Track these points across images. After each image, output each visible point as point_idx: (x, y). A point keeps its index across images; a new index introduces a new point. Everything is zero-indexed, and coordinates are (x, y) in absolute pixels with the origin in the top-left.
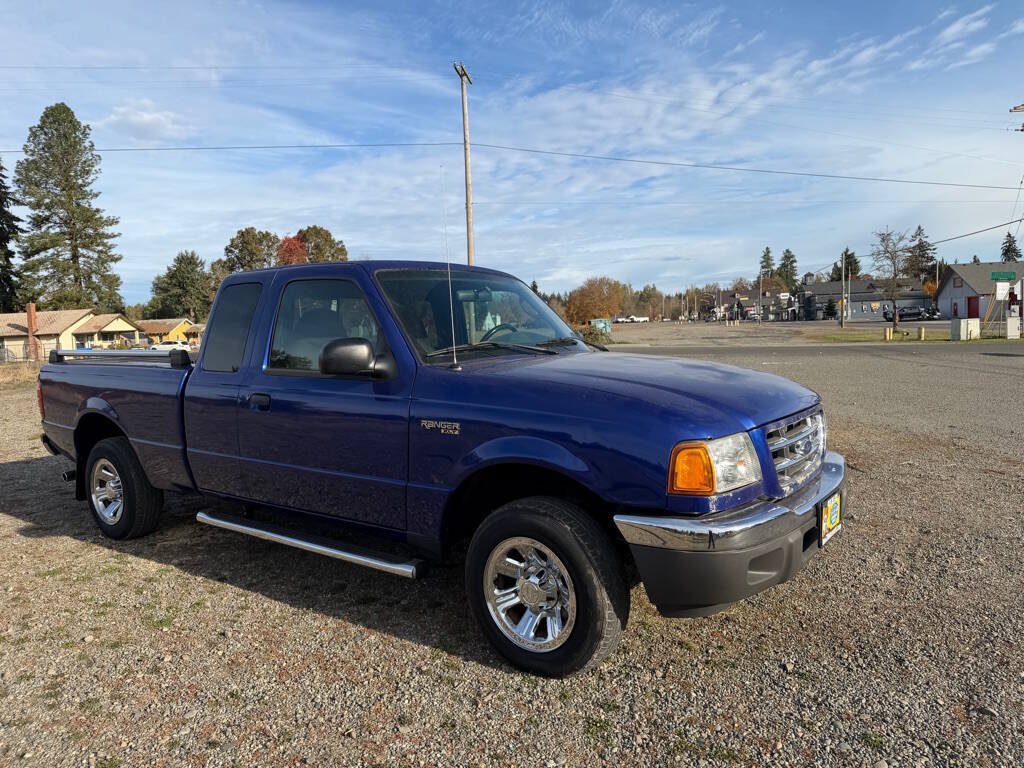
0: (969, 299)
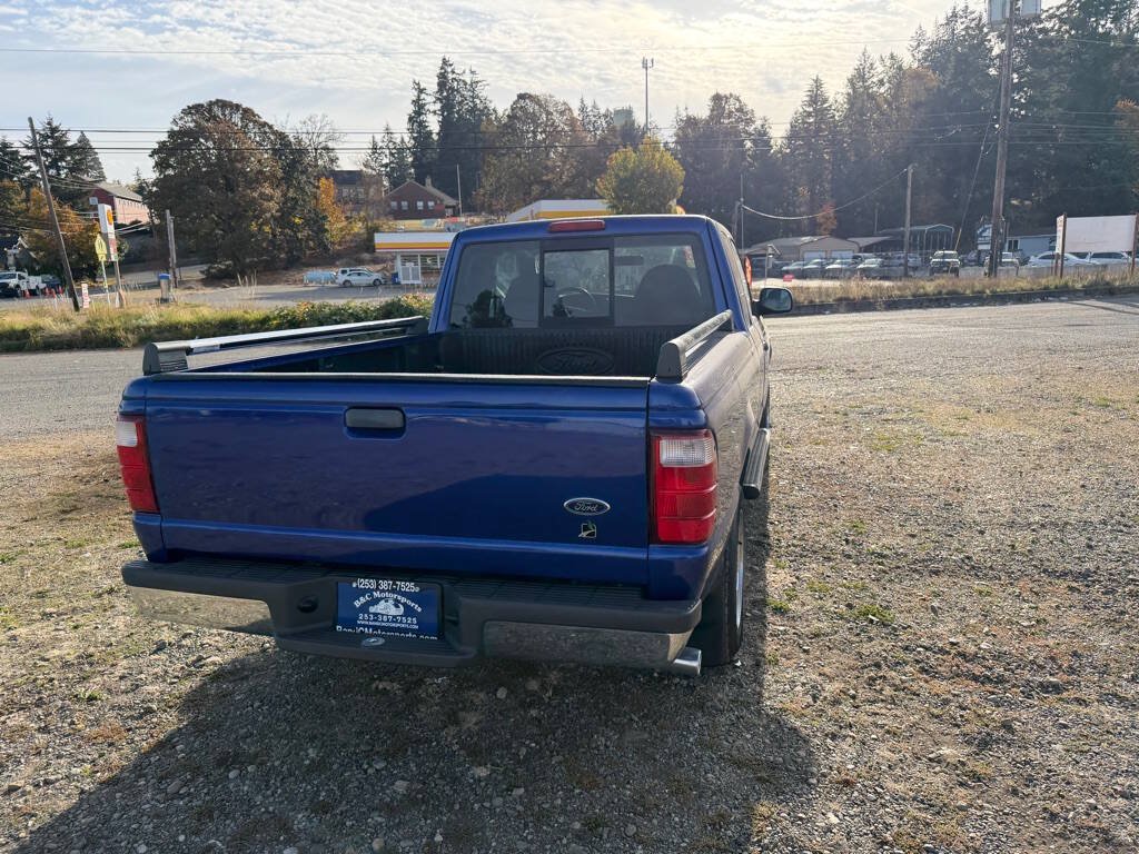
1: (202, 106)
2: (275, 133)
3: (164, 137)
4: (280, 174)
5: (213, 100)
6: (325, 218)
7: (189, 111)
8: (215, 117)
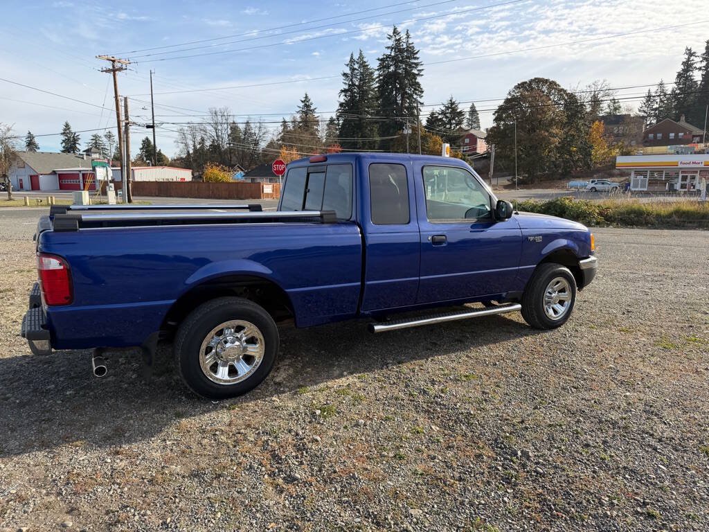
0: (31, 176)
1: (526, 83)
2: (567, 94)
3: (501, 103)
4: (565, 120)
5: (533, 78)
6: (591, 147)
7: (518, 87)
8: (532, 89)
